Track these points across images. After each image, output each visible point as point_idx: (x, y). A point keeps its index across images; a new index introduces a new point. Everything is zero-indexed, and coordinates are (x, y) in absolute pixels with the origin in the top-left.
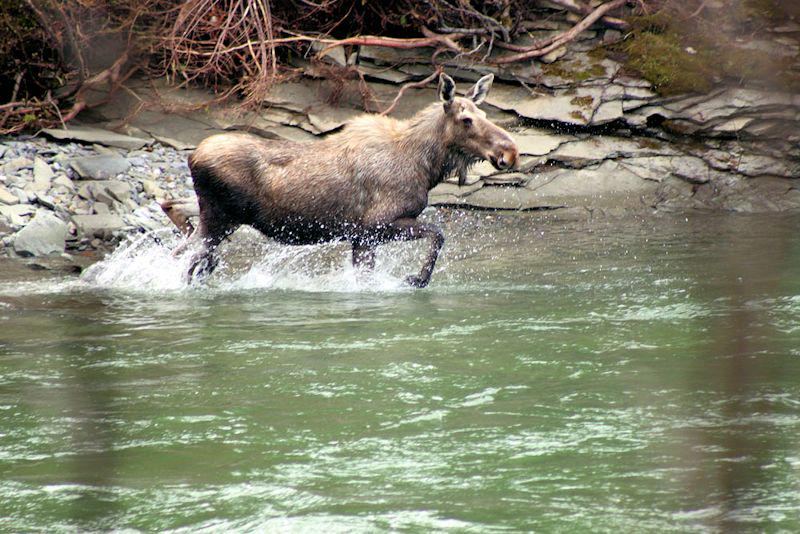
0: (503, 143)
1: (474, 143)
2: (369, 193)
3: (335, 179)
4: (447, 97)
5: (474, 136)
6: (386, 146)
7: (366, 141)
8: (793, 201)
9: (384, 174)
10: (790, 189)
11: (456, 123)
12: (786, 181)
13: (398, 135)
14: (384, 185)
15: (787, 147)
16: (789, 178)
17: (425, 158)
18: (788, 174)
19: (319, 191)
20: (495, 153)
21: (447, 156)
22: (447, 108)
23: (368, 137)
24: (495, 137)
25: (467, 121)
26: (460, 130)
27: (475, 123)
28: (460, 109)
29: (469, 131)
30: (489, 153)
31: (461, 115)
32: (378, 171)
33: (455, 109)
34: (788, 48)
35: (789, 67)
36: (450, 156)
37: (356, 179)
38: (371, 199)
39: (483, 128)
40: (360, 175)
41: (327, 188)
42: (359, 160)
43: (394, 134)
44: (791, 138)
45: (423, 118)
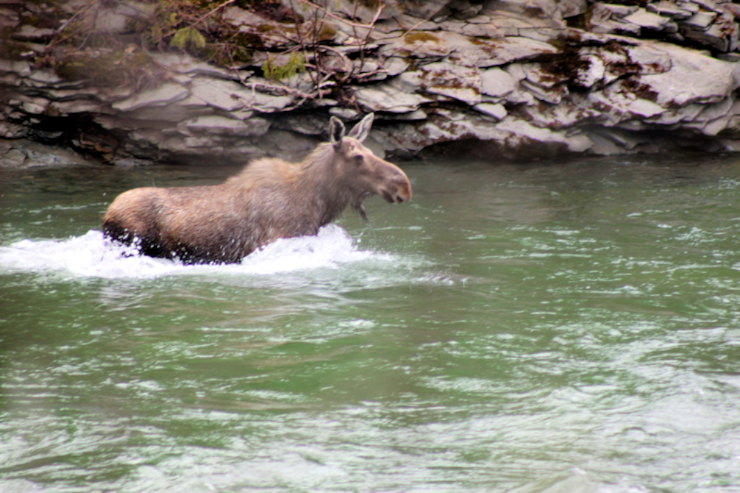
0: (395, 177)
1: (366, 179)
2: (264, 230)
3: (230, 216)
4: (337, 138)
5: (365, 172)
6: (280, 187)
7: (261, 183)
8: (14, 160)
9: (278, 211)
10: (11, 149)
11: (347, 160)
12: (8, 142)
13: (291, 177)
14: (278, 221)
15: (8, 110)
16: (10, 139)
17: (317, 197)
18: (9, 135)
19: (216, 228)
20: (389, 187)
21: (338, 193)
22: (336, 148)
23: (263, 178)
24: (387, 172)
25: (359, 158)
26: (352, 167)
27: (366, 160)
28: (350, 148)
29: (361, 168)
30: (381, 187)
31: (351, 153)
32: (271, 209)
33: (345, 148)
34: (8, 18)
35: (9, 36)
36: (341, 193)
37: (251, 218)
38: (265, 235)
39: (373, 165)
40: (254, 213)
41: (224, 224)
42: (253, 198)
43: (286, 176)
44: (12, 102)
45: (314, 160)
